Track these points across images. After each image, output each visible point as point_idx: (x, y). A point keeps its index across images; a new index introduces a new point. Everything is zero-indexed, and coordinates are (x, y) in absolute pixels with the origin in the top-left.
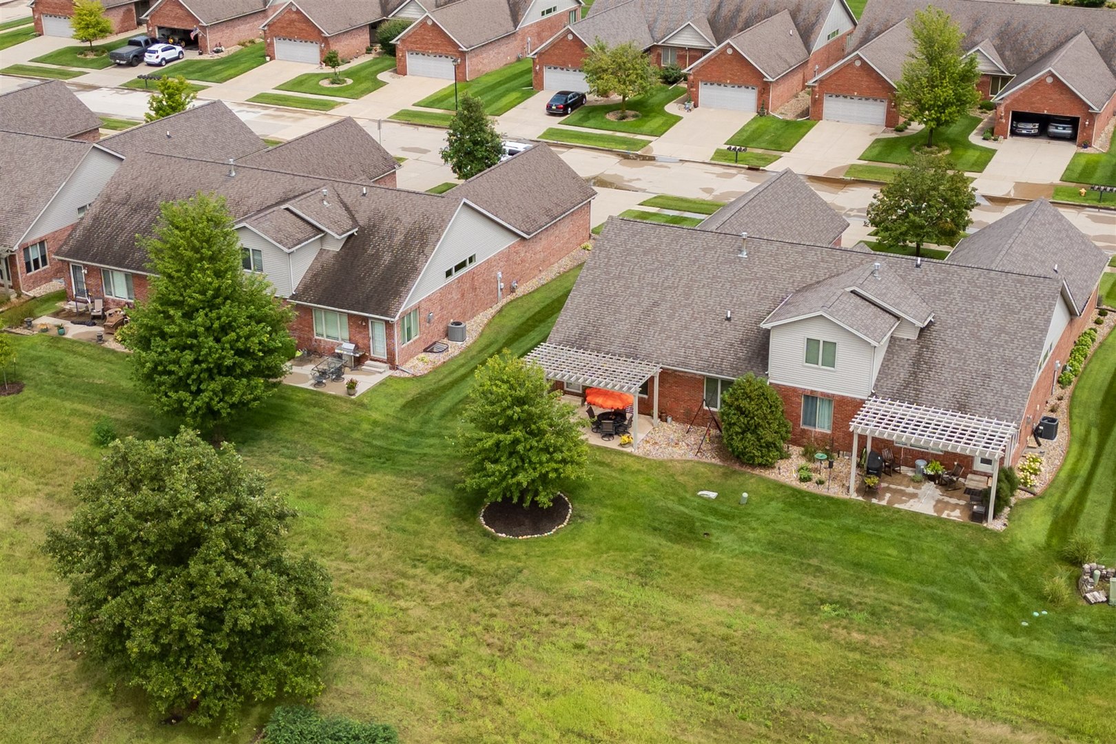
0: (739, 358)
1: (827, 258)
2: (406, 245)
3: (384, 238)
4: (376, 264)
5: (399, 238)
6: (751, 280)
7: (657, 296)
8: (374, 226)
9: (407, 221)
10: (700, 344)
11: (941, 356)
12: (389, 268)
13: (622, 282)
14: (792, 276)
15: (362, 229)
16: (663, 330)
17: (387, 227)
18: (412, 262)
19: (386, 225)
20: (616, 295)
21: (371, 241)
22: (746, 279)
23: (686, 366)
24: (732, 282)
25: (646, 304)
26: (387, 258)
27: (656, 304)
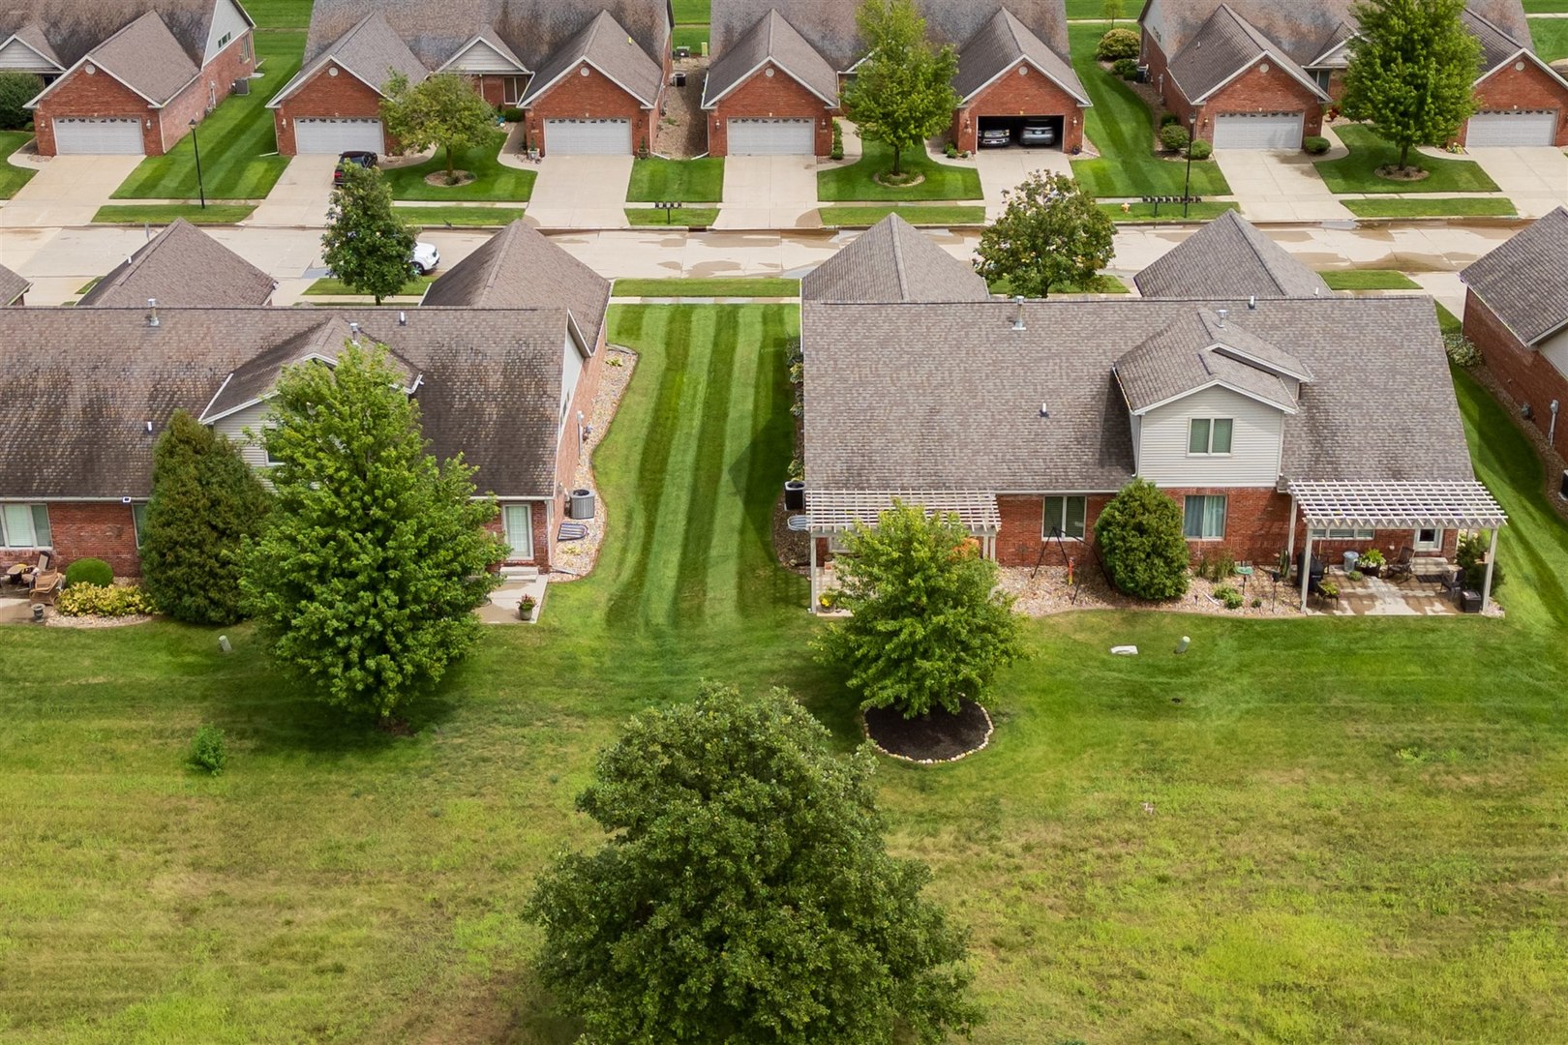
0: (1086, 463)
1: (1131, 315)
2: (511, 385)
3: (470, 382)
4: (479, 422)
5: (495, 380)
6: (1048, 358)
7: (930, 400)
8: (445, 367)
9: (495, 353)
10: (1024, 453)
11: (1339, 416)
12: (502, 424)
13: (871, 389)
14: (1098, 346)
15: (427, 375)
16: (963, 446)
17: (466, 366)
18: (535, 410)
19: (464, 361)
20: (871, 408)
21: (452, 390)
22: (1041, 359)
23: (1022, 486)
24: (1022, 364)
25: (920, 412)
26: (492, 411)
27: (933, 411)
